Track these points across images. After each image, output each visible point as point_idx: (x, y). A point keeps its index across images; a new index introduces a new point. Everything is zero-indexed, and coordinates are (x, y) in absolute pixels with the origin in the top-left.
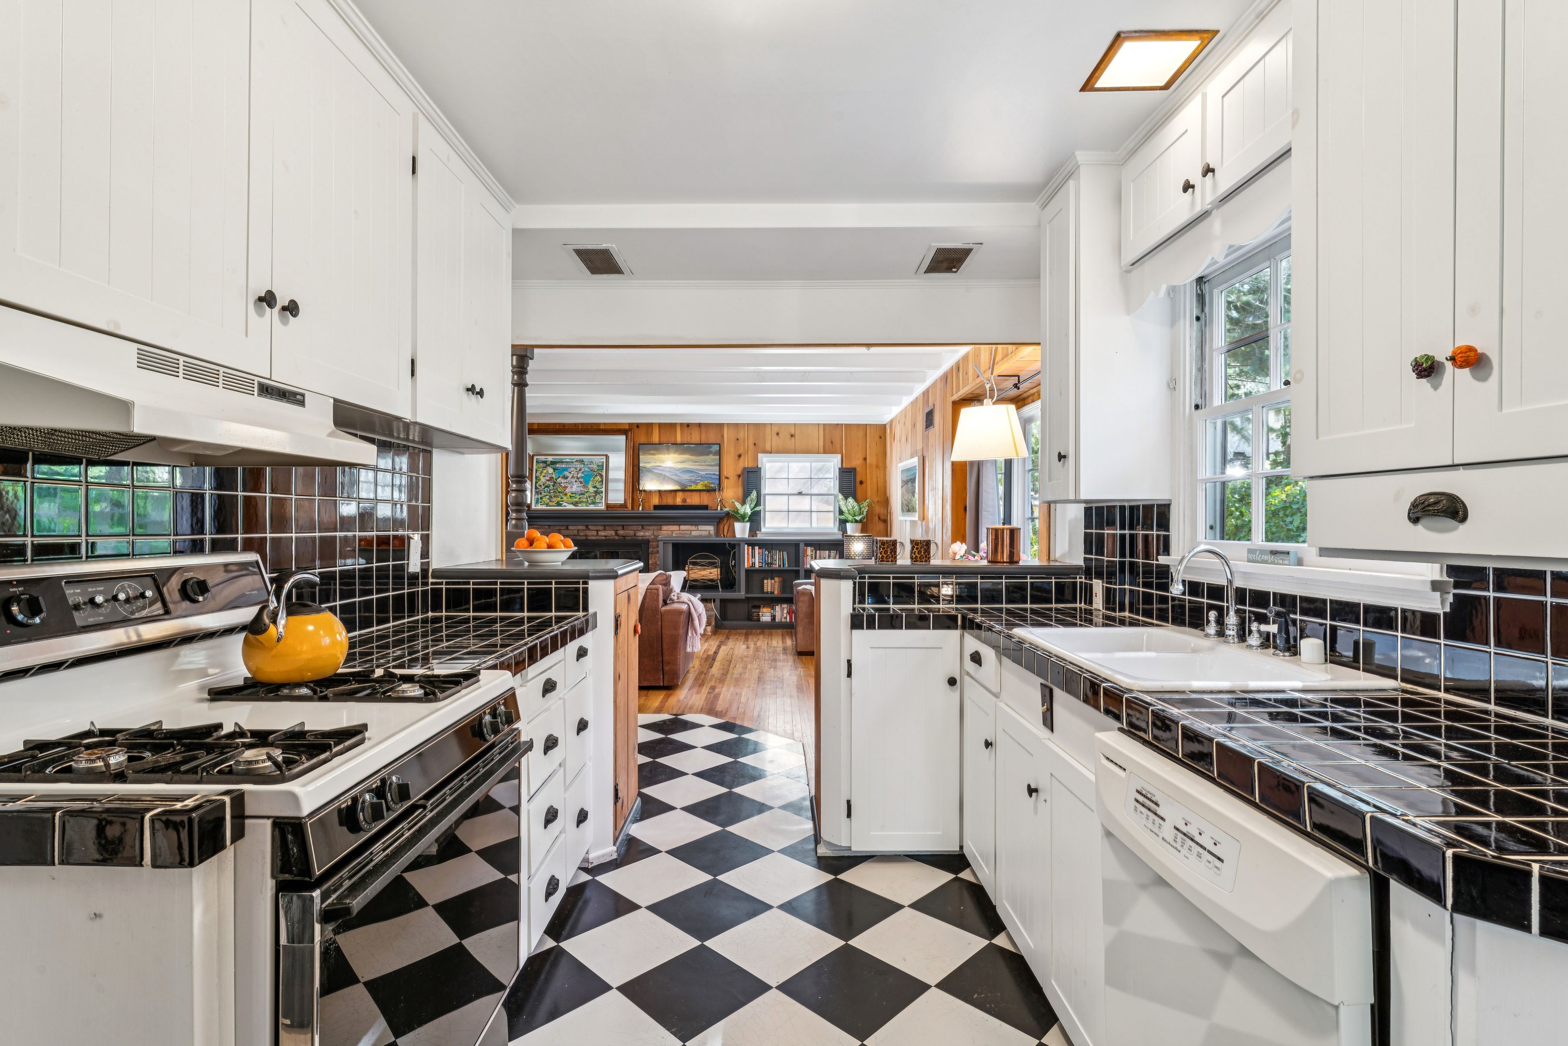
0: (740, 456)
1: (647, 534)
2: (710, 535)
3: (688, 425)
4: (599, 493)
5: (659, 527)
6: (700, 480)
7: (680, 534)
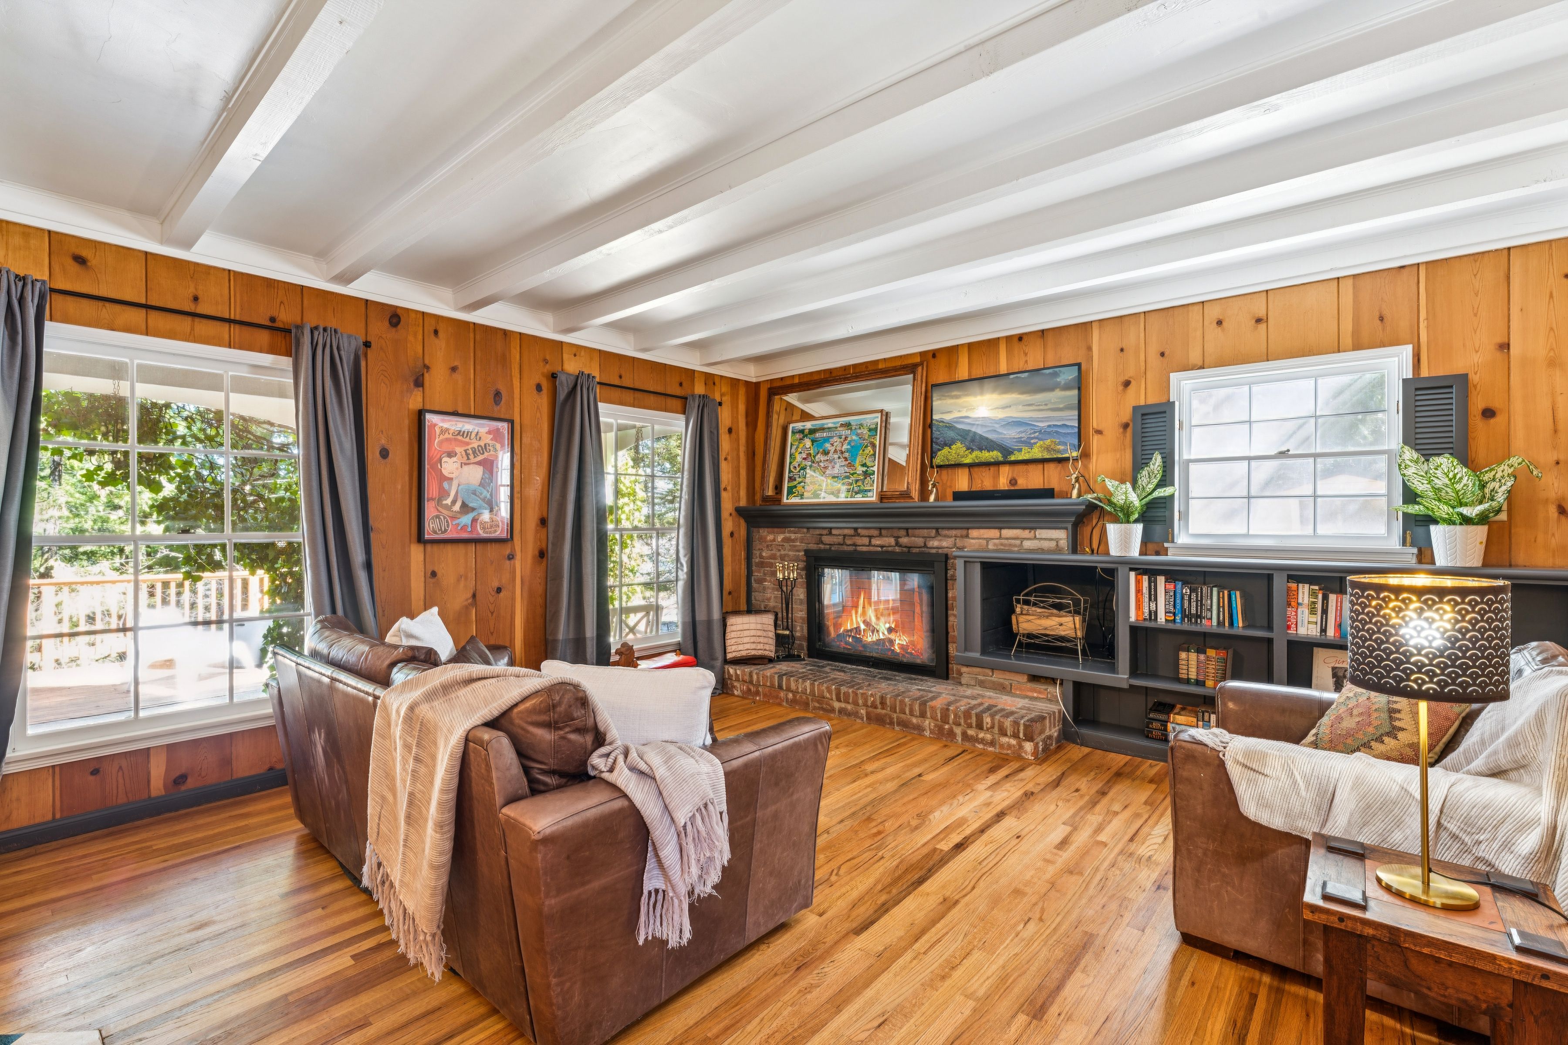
0: (1127, 384)
1: (944, 544)
2: (1058, 550)
3: (1020, 338)
4: (871, 474)
5: (964, 532)
6: (1040, 439)
7: (1002, 544)
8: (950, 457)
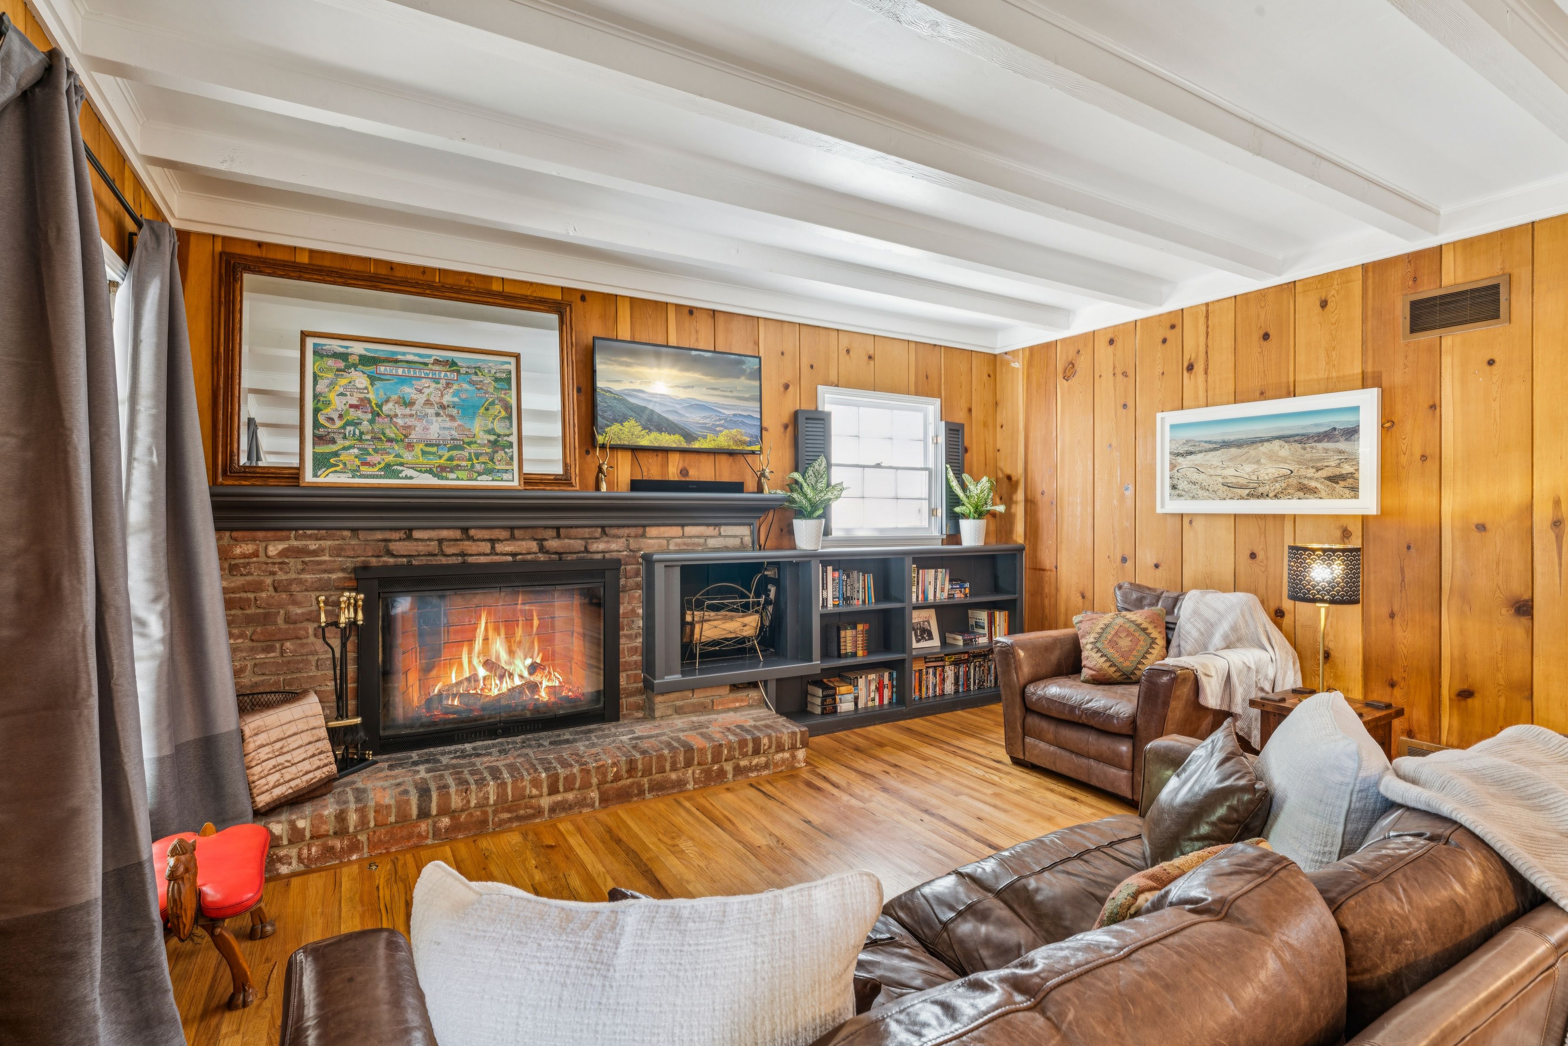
0: (786, 387)
1: (614, 546)
2: (742, 547)
3: (691, 311)
4: (503, 448)
5: (640, 531)
6: (726, 428)
7: (685, 544)
8: (623, 436)
